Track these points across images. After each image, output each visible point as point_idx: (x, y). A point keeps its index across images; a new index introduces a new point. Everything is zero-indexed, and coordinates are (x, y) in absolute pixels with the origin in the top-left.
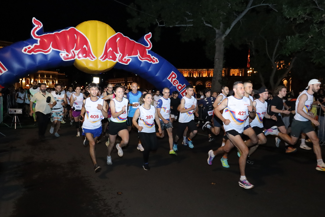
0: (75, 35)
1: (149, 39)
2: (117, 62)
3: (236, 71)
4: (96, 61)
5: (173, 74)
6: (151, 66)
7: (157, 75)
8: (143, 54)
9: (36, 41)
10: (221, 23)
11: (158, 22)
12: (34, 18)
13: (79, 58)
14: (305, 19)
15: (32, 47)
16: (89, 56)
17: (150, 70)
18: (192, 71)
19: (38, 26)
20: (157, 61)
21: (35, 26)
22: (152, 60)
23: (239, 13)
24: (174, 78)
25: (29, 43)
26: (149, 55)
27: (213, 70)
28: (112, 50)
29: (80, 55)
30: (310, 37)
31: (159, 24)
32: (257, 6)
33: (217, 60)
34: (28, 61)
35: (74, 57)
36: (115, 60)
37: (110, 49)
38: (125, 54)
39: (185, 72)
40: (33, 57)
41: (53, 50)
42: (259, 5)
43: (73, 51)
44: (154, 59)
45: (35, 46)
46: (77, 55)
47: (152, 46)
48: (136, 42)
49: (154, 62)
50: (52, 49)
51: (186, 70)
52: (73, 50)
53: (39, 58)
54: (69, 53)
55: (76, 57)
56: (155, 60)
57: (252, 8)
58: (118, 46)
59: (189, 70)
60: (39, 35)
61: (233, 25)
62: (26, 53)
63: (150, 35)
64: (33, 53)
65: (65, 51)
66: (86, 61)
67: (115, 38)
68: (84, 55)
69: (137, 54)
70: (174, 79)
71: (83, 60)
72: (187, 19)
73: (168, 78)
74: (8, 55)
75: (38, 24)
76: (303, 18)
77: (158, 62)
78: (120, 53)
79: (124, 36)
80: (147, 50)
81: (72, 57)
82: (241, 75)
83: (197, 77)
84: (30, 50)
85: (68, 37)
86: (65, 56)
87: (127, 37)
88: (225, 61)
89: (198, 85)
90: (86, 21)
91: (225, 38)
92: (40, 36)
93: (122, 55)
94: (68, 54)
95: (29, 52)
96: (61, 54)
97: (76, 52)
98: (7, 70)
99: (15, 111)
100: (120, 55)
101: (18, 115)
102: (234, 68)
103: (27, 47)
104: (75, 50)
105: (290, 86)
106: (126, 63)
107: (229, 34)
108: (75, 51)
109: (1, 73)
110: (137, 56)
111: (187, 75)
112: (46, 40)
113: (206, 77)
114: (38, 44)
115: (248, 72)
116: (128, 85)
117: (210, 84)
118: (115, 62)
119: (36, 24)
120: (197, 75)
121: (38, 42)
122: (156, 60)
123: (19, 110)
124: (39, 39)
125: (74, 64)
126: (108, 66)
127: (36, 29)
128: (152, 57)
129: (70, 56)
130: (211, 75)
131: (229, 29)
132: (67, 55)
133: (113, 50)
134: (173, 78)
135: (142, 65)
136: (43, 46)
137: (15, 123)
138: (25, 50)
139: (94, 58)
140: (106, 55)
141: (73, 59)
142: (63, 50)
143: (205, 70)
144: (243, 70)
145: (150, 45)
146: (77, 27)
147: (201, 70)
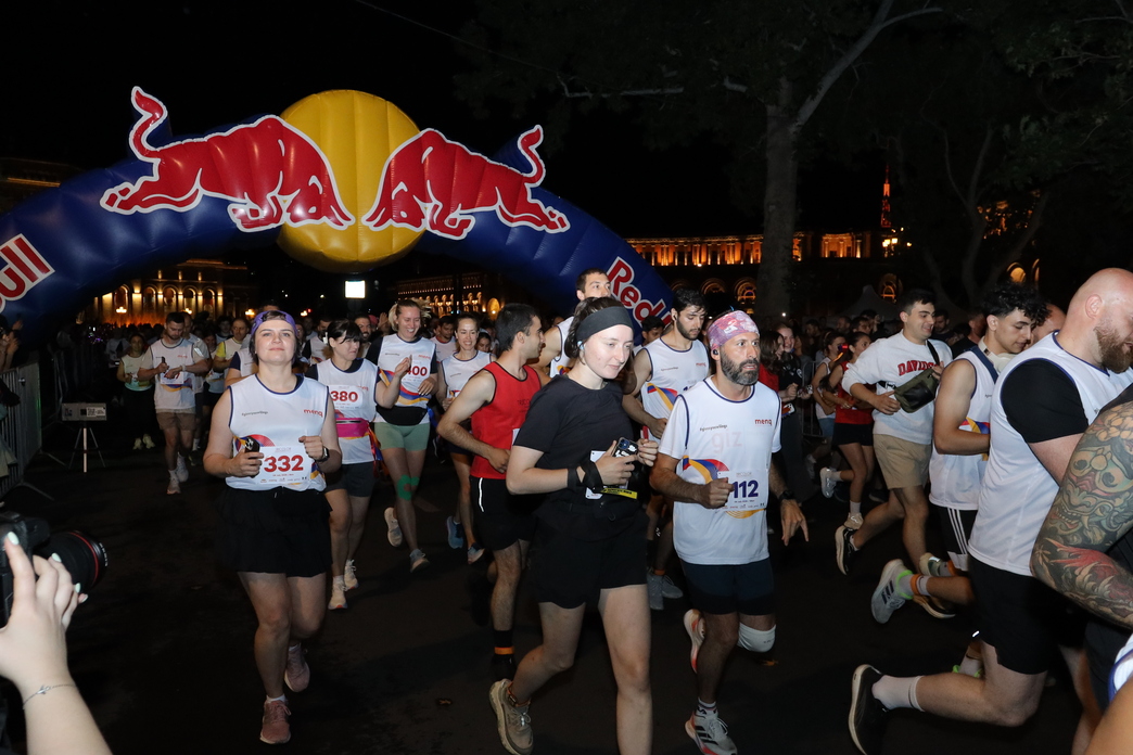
0: (280, 141)
1: (533, 148)
2: (427, 232)
3: (842, 240)
4: (354, 230)
5: (620, 265)
6: (544, 242)
7: (565, 272)
8: (515, 202)
9: (146, 169)
10: (783, 81)
11: (563, 84)
12: (136, 89)
13: (295, 219)
14: (1080, 63)
15: (134, 189)
16: (329, 214)
17: (539, 254)
18: (685, 243)
19: (150, 115)
20: (563, 225)
21: (141, 116)
22: (545, 220)
23: (847, 41)
24: (625, 279)
25: (121, 176)
26: (537, 205)
27: (761, 240)
28: (406, 190)
29: (299, 211)
30: (1099, 121)
31: (566, 90)
33: (772, 207)
34: (121, 236)
35: (277, 219)
36: (418, 224)
37: (402, 186)
38: (453, 202)
39: (662, 249)
40: (137, 222)
41: (204, 196)
42: (915, 13)
43: (274, 199)
44: (553, 215)
45: (146, 183)
46: (288, 211)
47: (544, 171)
48: (488, 160)
49: (553, 226)
50: (203, 192)
51: (667, 244)
52: (275, 193)
53: (158, 225)
54: (261, 207)
55: (285, 218)
56: (555, 220)
57: (892, 25)
58: (427, 175)
59: (677, 243)
60: (156, 147)
61: (827, 82)
62: (115, 209)
63: (536, 136)
64: (137, 208)
65: (247, 200)
66: (320, 231)
67: (417, 147)
68: (313, 210)
69: (494, 202)
70: (623, 286)
71: (310, 227)
72: (664, 68)
74: (52, 218)
75: (151, 107)
76: (1072, 62)
77: (568, 227)
78: (435, 201)
79: (449, 141)
80: (528, 186)
81: (270, 219)
82: (858, 256)
83: (705, 264)
84: (126, 198)
85: (256, 150)
86: (246, 216)
87: (457, 143)
88: (800, 211)
89: (709, 292)
90: (316, 93)
91: (797, 131)
92: (158, 149)
93: (441, 205)
94: (255, 207)
95: (124, 205)
96: (234, 211)
97: (285, 201)
98: (52, 271)
99: (84, 412)
100: (436, 207)
101: (92, 424)
102: (835, 231)
103: (116, 190)
104: (281, 193)
108: (280, 198)
109: (33, 281)
110: (495, 207)
111: (671, 260)
112: (179, 163)
113: (737, 265)
114: (155, 177)
115: (886, 243)
116: (467, 299)
117: (751, 288)
118: (419, 230)
119: (145, 109)
120: (703, 260)
121: (155, 170)
122: (560, 220)
123: (97, 409)
124: (156, 162)
125: (278, 242)
126: (394, 246)
127: (146, 125)
128: (546, 211)
129: (264, 213)
130: (755, 256)
131: (813, 99)
132: (255, 213)
133: (412, 190)
134: (620, 279)
135: (511, 239)
136: (173, 184)
137: (84, 452)
138: (112, 200)
139: (347, 219)
140: (386, 208)
141: (273, 226)
142: (239, 194)
143: (733, 242)
144: (868, 236)
145: (537, 170)
146: (285, 113)
147: (719, 242)
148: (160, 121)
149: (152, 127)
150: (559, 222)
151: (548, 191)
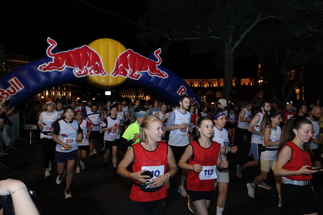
0: (88, 52)
1: (158, 55)
2: (128, 78)
3: (247, 80)
4: (108, 77)
5: (182, 88)
6: (161, 81)
7: (167, 89)
8: (153, 70)
9: (51, 59)
10: (230, 37)
11: (168, 36)
12: (49, 38)
13: (91, 74)
14: (315, 33)
15: (47, 65)
16: (101, 72)
17: (160, 84)
18: (202, 81)
19: (52, 45)
20: (167, 76)
21: (49, 45)
22: (161, 75)
23: (248, 26)
24: (184, 92)
25: (44, 62)
26: (159, 70)
27: (223, 80)
29: (93, 72)
31: (168, 38)
32: (266, 18)
33: (227, 71)
34: (43, 78)
35: (86, 74)
36: (126, 75)
37: (121, 65)
38: (136, 69)
39: (195, 82)
40: (48, 74)
42: (268, 17)
43: (86, 68)
44: (164, 73)
46: (89, 72)
47: (161, 61)
48: (146, 58)
49: (164, 76)
50: (66, 66)
51: (197, 81)
52: (86, 67)
53: (53, 75)
54: (82, 70)
55: (89, 74)
56: (164, 75)
57: (261, 21)
58: (128, 62)
59: (199, 81)
61: (242, 36)
62: (42, 70)
63: (159, 51)
64: (48, 70)
65: (78, 68)
66: (98, 77)
67: (126, 54)
68: (96, 71)
69: (147, 69)
70: (183, 94)
71: (95, 76)
72: (196, 32)
73: (177, 92)
74: (24, 73)
75: (53, 43)
76: (312, 32)
78: (131, 69)
79: (135, 53)
80: (157, 65)
81: (84, 74)
82: (251, 85)
83: (207, 87)
84: (45, 67)
85: (81, 55)
86: (78, 73)
87: (137, 53)
89: (209, 95)
90: (98, 39)
91: (234, 50)
92: (54, 54)
93: (132, 70)
94: (80, 70)
95: (44, 69)
96: (75, 71)
97: (89, 69)
98: (24, 87)
99: (31, 127)
100: (131, 71)
101: (33, 131)
102: (245, 78)
103: (42, 65)
104: (87, 67)
105: (303, 95)
106: (137, 78)
107: (238, 46)
108: (87, 68)
109: (18, 90)
110: (147, 71)
111: (198, 85)
112: (60, 58)
113: (216, 87)
114: (53, 62)
115: (259, 81)
116: (139, 96)
117: (220, 94)
118: (126, 77)
119: (51, 43)
120: (207, 85)
121: (53, 60)
122: (166, 75)
123: (34, 126)
124: (53, 58)
125: (86, 80)
126: (119, 82)
127: (51, 48)
128: (162, 72)
129: (83, 72)
130: (222, 85)
131: (238, 41)
132: (80, 72)
133: (124, 66)
135: (152, 80)
136: (58, 64)
137: (30, 138)
139: (106, 74)
140: (117, 71)
141: (85, 76)
142: (76, 67)
143: (215, 80)
144: (254, 79)
145: (159, 60)
146: (89, 45)
147: (211, 80)
148: (55, 47)
149: (53, 48)
150: (165, 75)
151: (162, 67)
